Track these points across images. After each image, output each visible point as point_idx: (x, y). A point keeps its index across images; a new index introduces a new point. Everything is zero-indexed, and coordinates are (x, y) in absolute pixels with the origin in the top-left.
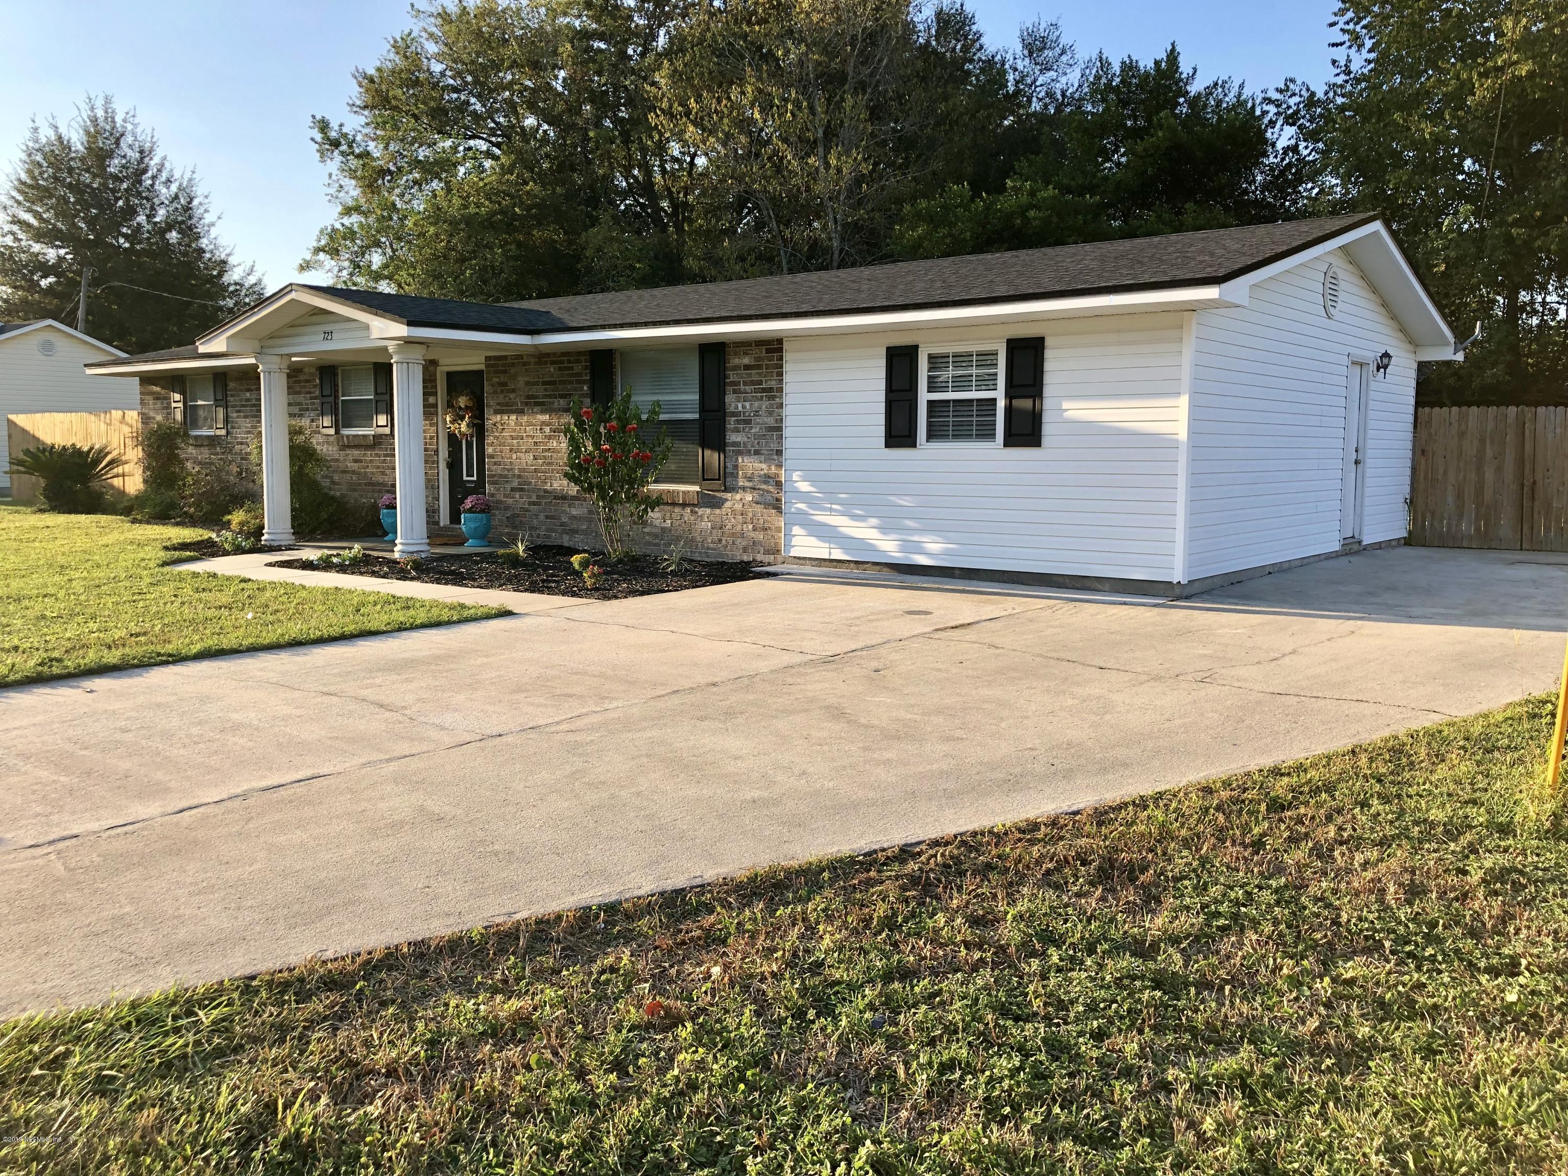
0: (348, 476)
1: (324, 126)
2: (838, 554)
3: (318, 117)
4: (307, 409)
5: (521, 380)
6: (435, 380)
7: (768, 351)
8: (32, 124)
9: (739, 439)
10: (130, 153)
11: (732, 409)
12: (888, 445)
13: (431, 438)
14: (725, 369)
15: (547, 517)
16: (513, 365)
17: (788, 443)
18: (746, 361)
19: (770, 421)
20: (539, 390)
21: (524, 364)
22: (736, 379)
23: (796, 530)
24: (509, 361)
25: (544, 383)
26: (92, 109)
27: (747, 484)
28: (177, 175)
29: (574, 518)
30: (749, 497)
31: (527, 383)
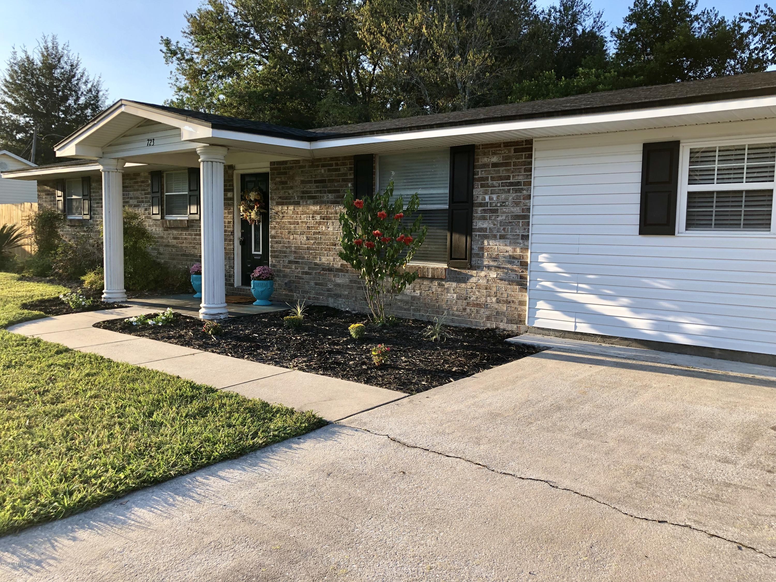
0: (170, 249)
1: (167, 43)
2: (584, 328)
3: (165, 38)
4: (143, 202)
5: (298, 179)
6: (232, 180)
7: (516, 150)
8: (13, 50)
9: (485, 226)
10: (65, 66)
11: (479, 200)
12: (642, 232)
13: (229, 222)
14: (474, 167)
15: (316, 284)
16: (292, 168)
17: (533, 229)
18: (495, 159)
19: (517, 210)
20: (312, 187)
21: (301, 167)
22: (484, 175)
23: (541, 304)
24: (288, 165)
25: (316, 182)
26: (46, 42)
27: (492, 263)
28: (91, 79)
29: (338, 285)
30: (493, 275)
31: (303, 182)
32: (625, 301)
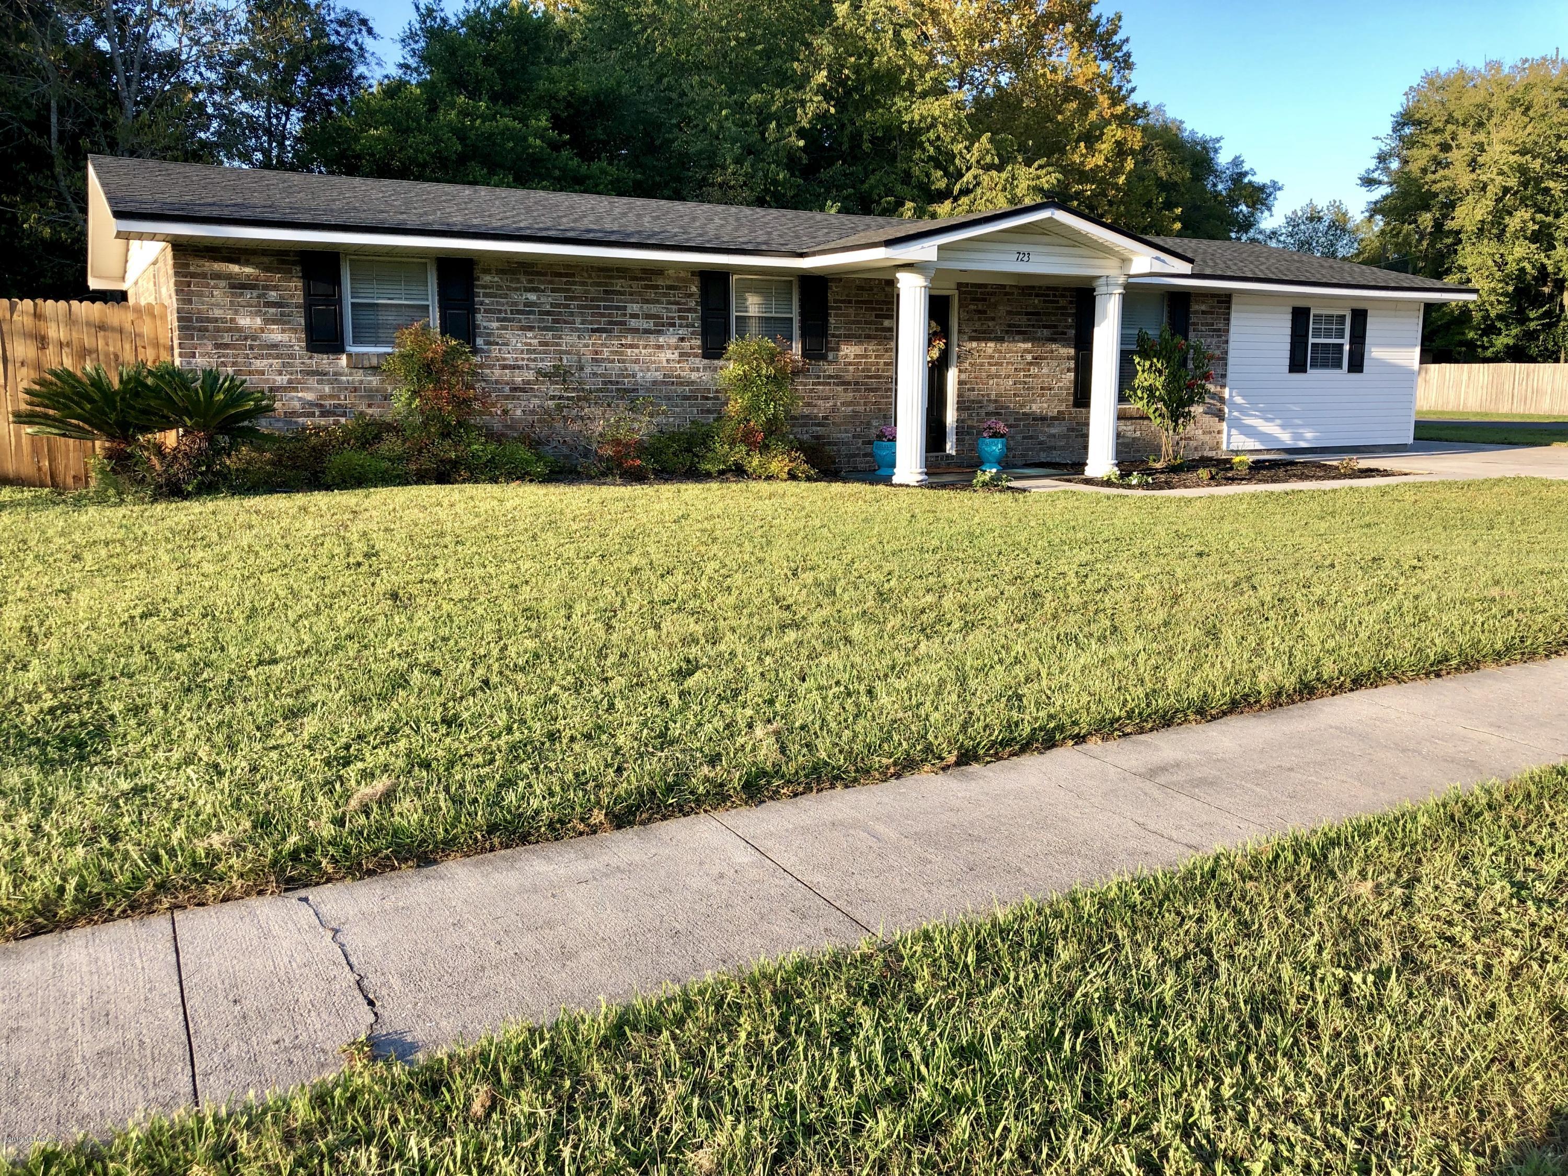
5: (1002, 309)
7: (1218, 302)
12: (1291, 371)
14: (1187, 313)
17: (1230, 369)
18: (1203, 308)
19: (1218, 353)
20: (1023, 320)
21: (1006, 294)
22: (1196, 321)
23: (1233, 431)
24: (989, 290)
25: (1027, 314)
30: (1200, 409)
31: (1009, 313)
32: (1278, 422)
